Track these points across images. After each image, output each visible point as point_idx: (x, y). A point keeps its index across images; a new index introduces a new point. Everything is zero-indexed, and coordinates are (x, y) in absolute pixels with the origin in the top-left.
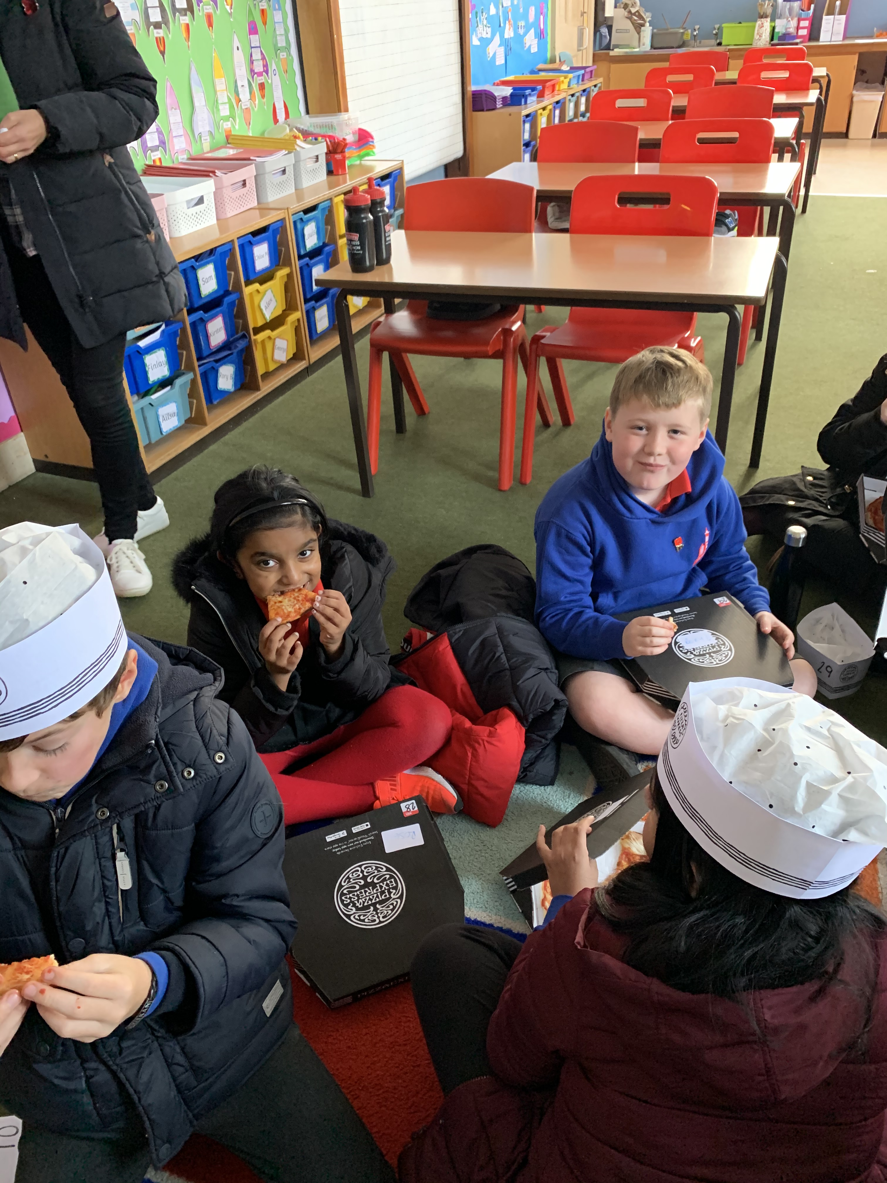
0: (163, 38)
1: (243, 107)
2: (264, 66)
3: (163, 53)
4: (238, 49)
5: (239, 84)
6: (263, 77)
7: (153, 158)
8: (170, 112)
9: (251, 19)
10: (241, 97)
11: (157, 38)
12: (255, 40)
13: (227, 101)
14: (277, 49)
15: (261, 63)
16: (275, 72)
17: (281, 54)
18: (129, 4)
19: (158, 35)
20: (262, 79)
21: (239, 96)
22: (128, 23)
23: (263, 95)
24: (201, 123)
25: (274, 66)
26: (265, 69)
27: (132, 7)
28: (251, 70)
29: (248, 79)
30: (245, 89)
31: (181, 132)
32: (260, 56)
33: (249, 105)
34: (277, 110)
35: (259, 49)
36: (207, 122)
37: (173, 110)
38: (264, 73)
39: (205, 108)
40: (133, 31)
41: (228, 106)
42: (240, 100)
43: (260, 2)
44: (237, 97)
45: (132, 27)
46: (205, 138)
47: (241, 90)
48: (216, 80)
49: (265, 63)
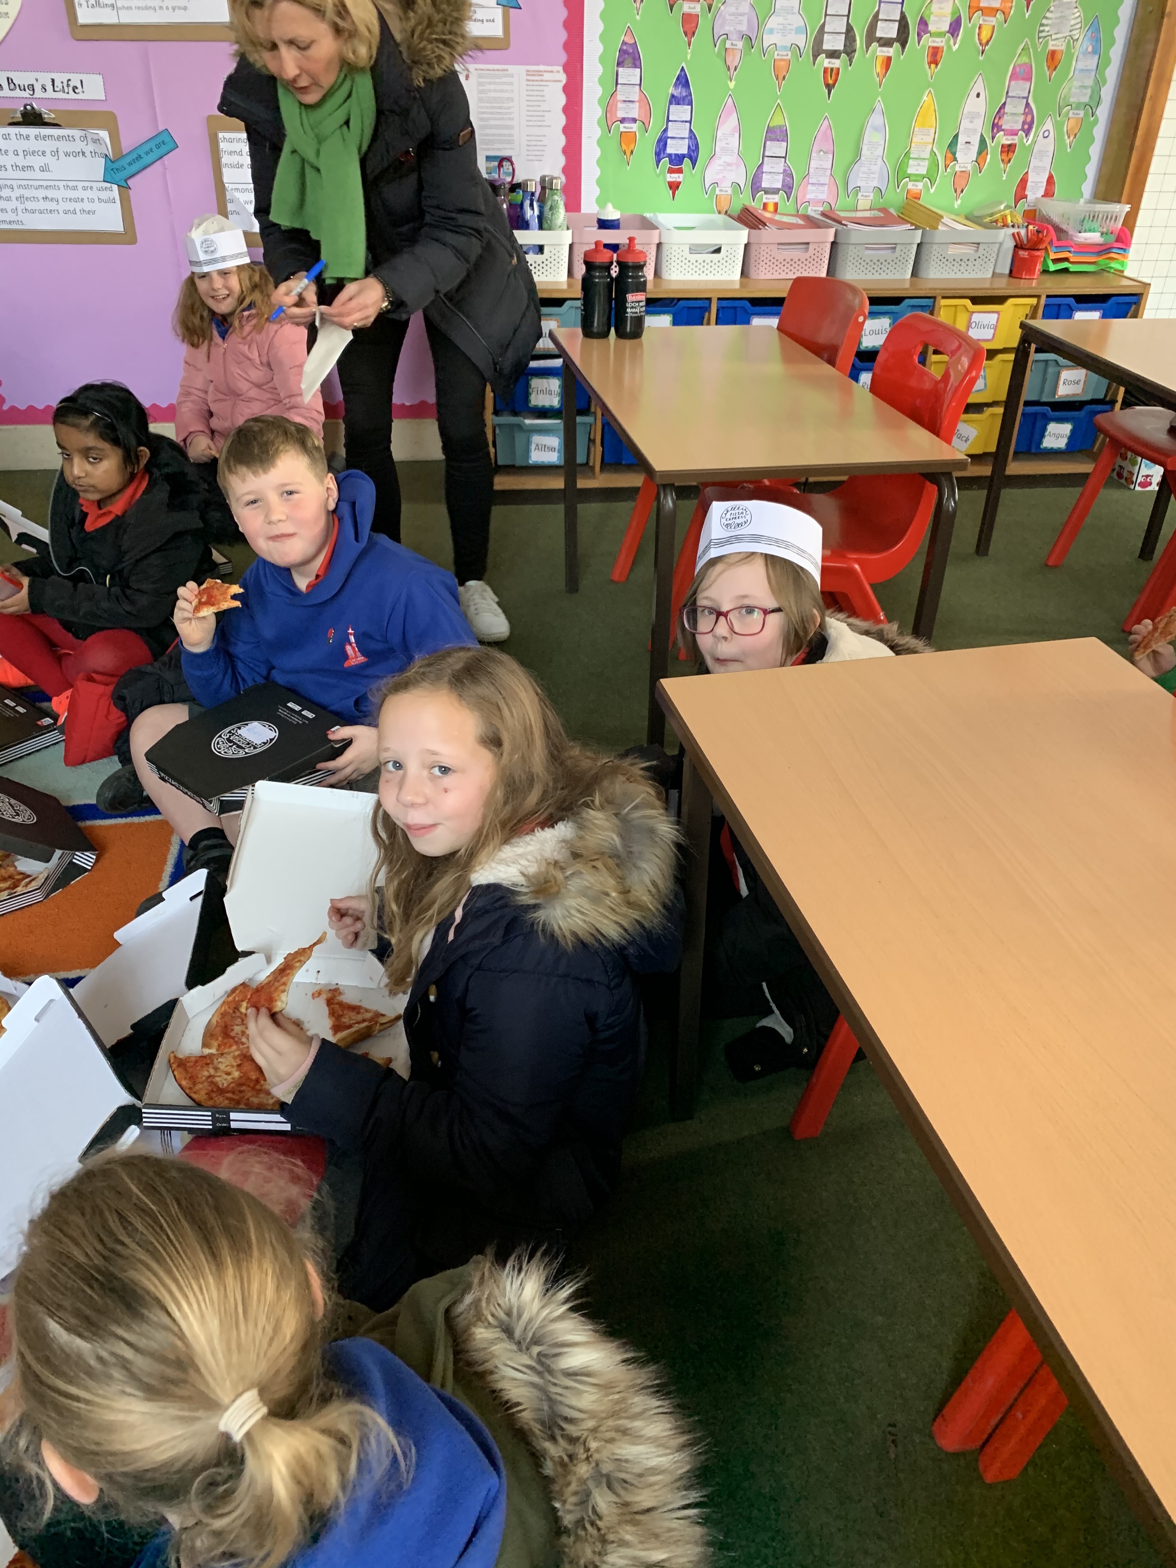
0: (838, 69)
1: (957, 169)
2: (1024, 123)
3: (829, 87)
4: (978, 95)
5: (961, 139)
6: (1016, 137)
7: (764, 200)
8: (814, 154)
9: (1024, 61)
10: (957, 155)
11: (826, 70)
12: (1020, 88)
13: (928, 156)
14: (1065, 106)
15: (1021, 119)
16: (1047, 133)
17: (1071, 112)
18: (794, 27)
19: (831, 66)
20: (1013, 139)
21: (954, 154)
22: (784, 48)
23: (1006, 159)
24: (865, 175)
25: (1049, 125)
26: (1026, 127)
27: (798, 31)
28: (994, 125)
29: (982, 135)
30: (971, 147)
31: (825, 180)
32: (1021, 109)
33: (969, 168)
34: (1029, 184)
35: (1025, 101)
36: (877, 176)
37: (822, 153)
38: (1020, 132)
39: (880, 159)
40: (789, 57)
41: (926, 163)
42: (955, 159)
43: (1052, 40)
44: (950, 155)
45: (790, 53)
46: (865, 194)
47: (963, 147)
48: (916, 129)
49: (1029, 119)
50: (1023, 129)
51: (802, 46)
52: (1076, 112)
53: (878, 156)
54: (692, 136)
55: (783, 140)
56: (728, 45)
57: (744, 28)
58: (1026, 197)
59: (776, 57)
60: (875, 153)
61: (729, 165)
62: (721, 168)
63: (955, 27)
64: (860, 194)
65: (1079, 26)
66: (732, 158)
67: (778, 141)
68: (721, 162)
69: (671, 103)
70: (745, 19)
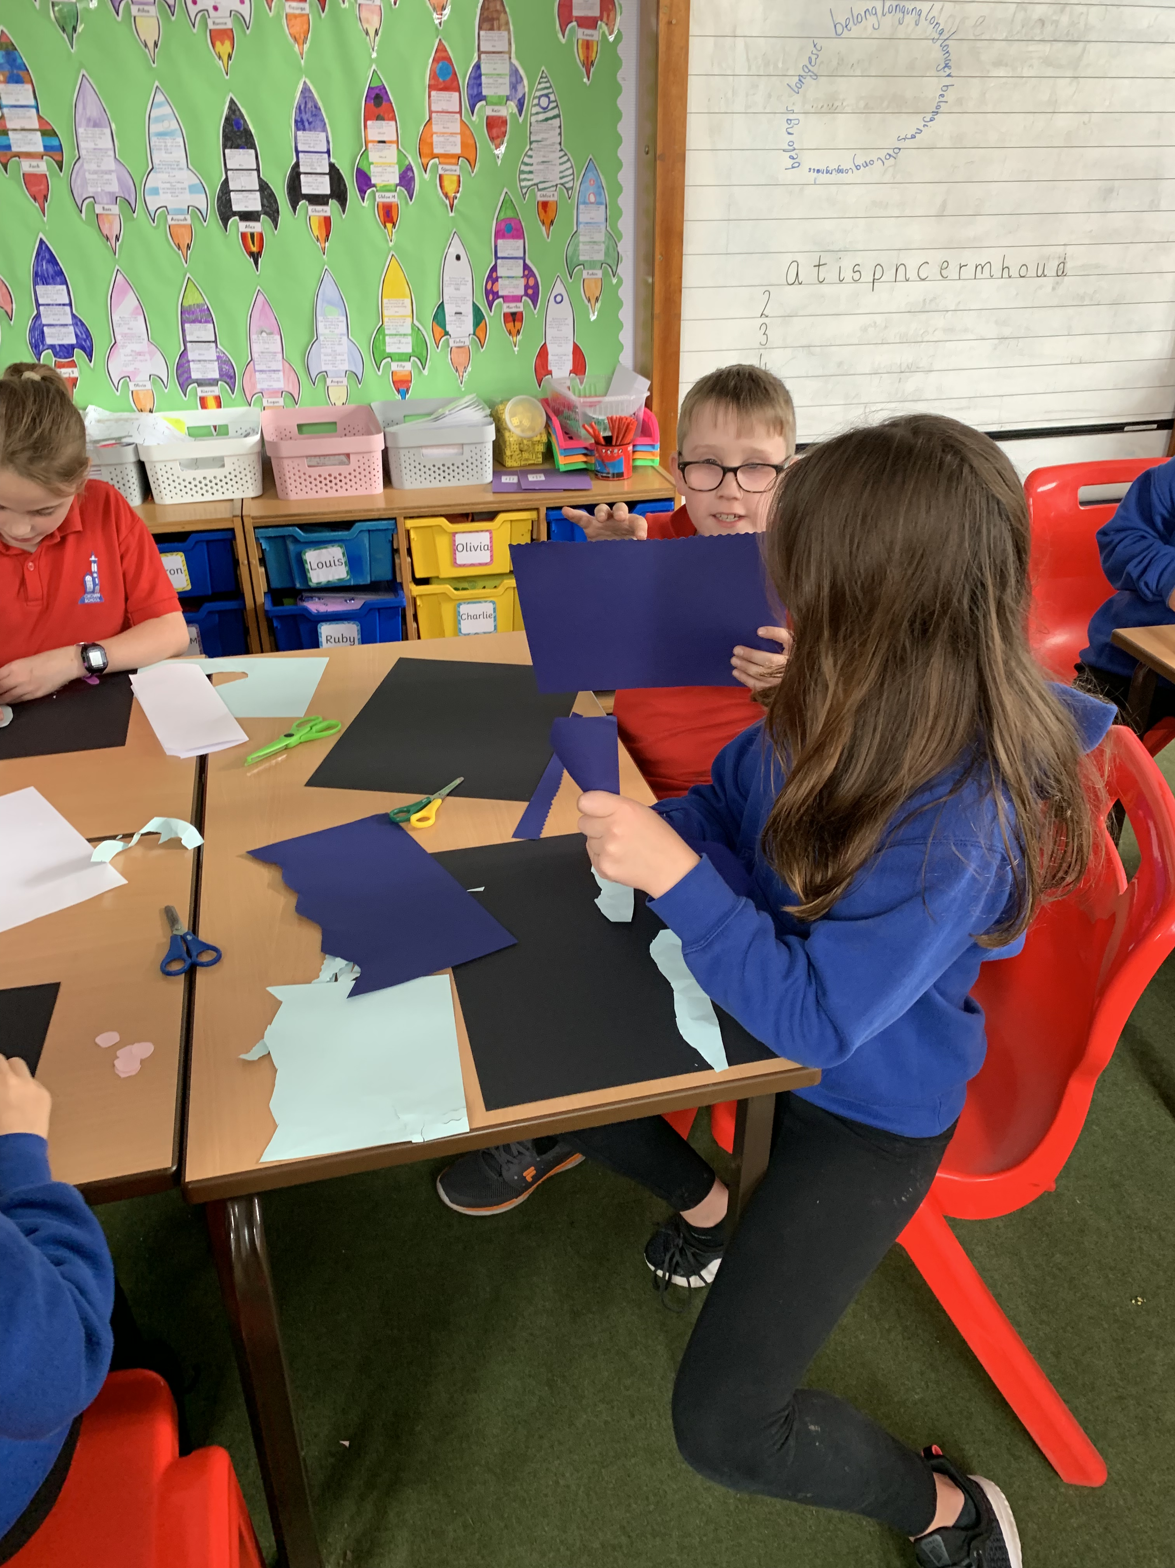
0: (261, 235)
1: (452, 344)
2: (527, 287)
3: (255, 257)
4: (458, 258)
5: (449, 310)
6: (521, 305)
7: (200, 394)
8: (254, 337)
9: (510, 214)
10: (448, 328)
11: (244, 236)
12: (510, 247)
13: (409, 331)
14: (572, 266)
18: (186, 185)
19: (249, 230)
20: (516, 307)
21: (443, 326)
22: (179, 211)
23: (514, 331)
24: (330, 358)
25: (559, 288)
27: (192, 189)
28: (487, 292)
29: (474, 305)
30: (463, 318)
31: (278, 365)
33: (467, 343)
34: (550, 357)
36: (346, 357)
37: (264, 334)
38: (524, 298)
39: (346, 337)
40: (189, 222)
41: (409, 339)
42: (447, 333)
43: (539, 190)
44: (438, 329)
45: (188, 217)
46: (335, 380)
47: (454, 318)
48: (385, 301)
51: (203, 208)
52: (590, 272)
53: (342, 334)
54: (77, 322)
55: (207, 322)
56: (98, 209)
57: (115, 188)
58: (550, 373)
59: (170, 222)
60: (336, 331)
62: (130, 358)
63: (406, 179)
64: (329, 381)
65: (570, 171)
66: (143, 345)
67: (200, 322)
68: (128, 350)
69: (35, 283)
70: (114, 177)
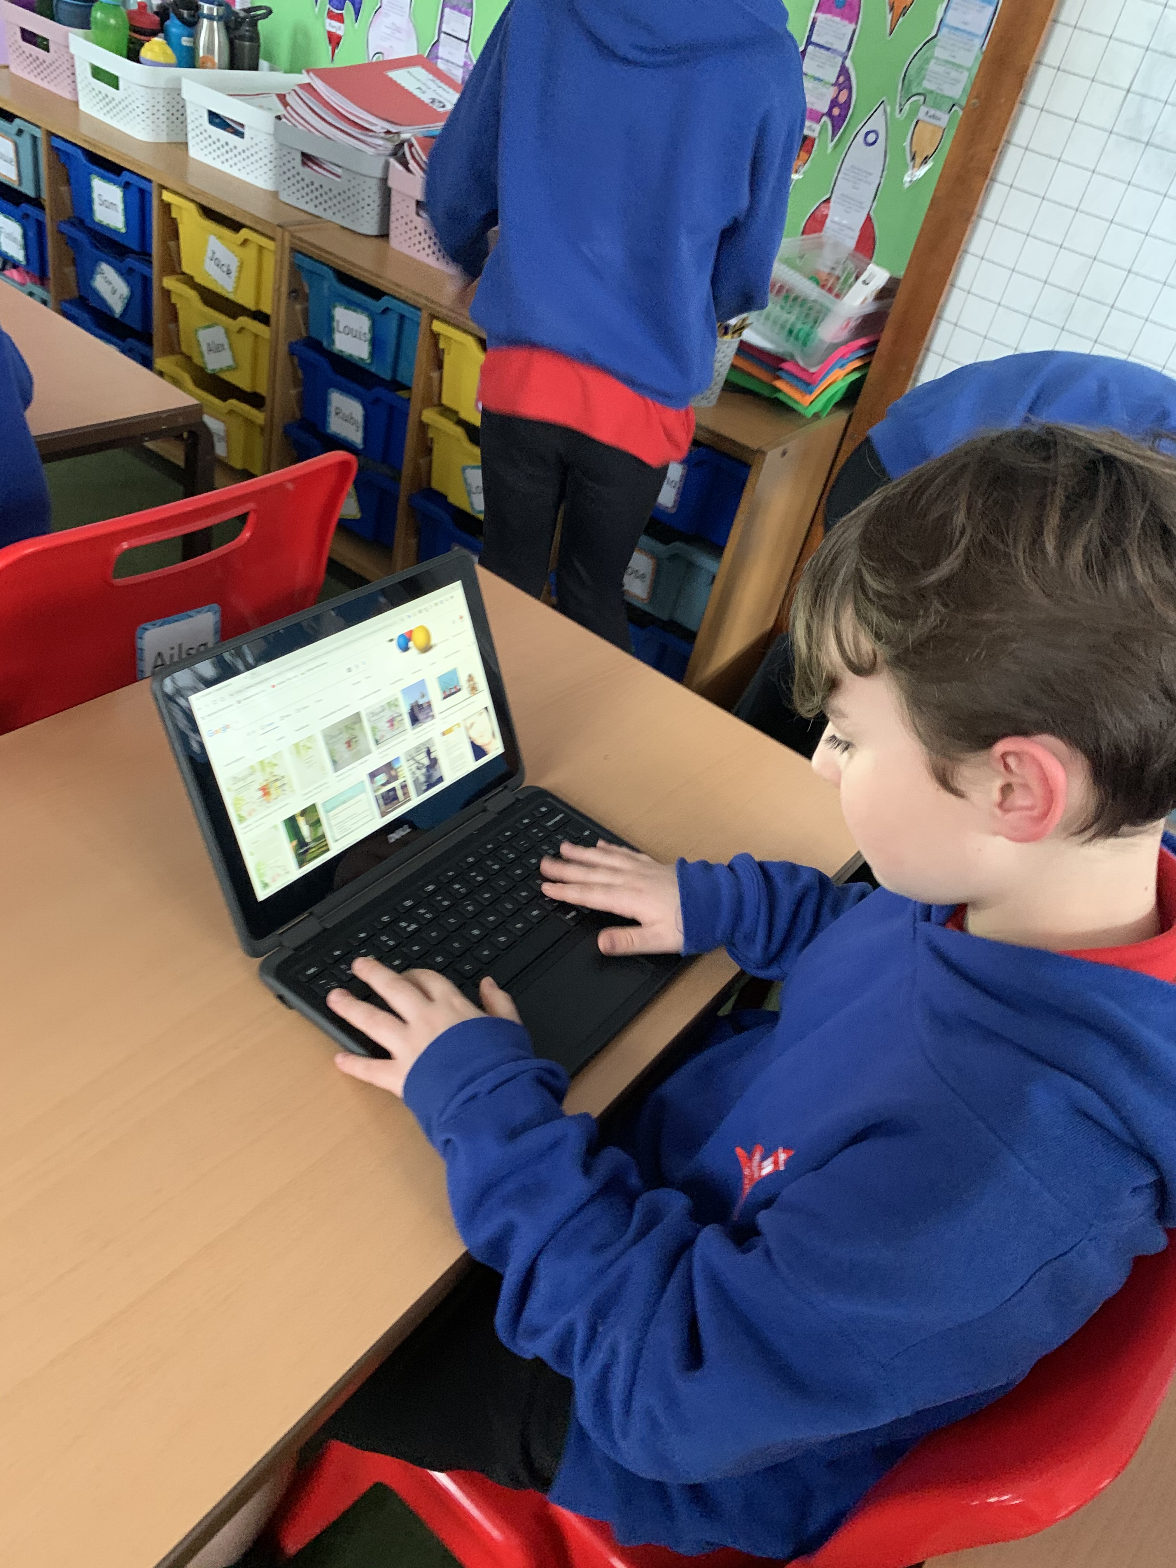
12: (832, 30)
14: (909, 92)
15: (831, 92)
16: (871, 138)
17: (923, 109)
26: (836, 111)
32: (831, 75)
34: (828, 223)
35: (839, 60)
38: (825, 118)
49: (842, 98)
50: (829, 114)
52: (932, 111)
61: (399, 30)
62: (389, 31)
68: (389, 21)
